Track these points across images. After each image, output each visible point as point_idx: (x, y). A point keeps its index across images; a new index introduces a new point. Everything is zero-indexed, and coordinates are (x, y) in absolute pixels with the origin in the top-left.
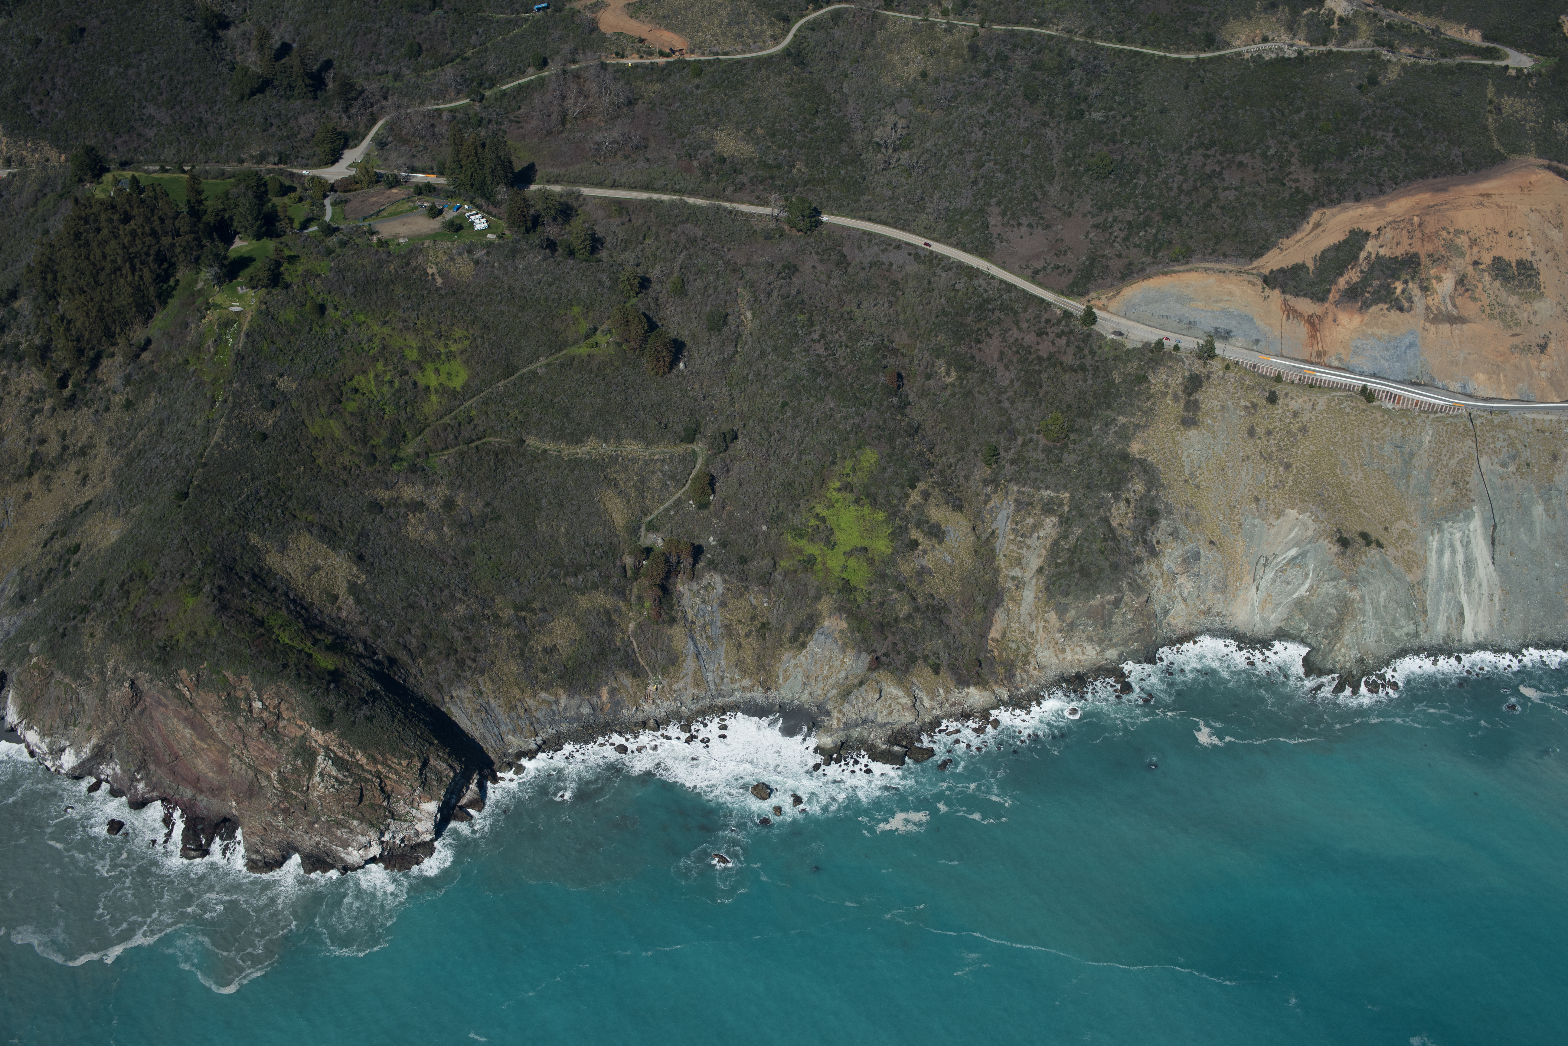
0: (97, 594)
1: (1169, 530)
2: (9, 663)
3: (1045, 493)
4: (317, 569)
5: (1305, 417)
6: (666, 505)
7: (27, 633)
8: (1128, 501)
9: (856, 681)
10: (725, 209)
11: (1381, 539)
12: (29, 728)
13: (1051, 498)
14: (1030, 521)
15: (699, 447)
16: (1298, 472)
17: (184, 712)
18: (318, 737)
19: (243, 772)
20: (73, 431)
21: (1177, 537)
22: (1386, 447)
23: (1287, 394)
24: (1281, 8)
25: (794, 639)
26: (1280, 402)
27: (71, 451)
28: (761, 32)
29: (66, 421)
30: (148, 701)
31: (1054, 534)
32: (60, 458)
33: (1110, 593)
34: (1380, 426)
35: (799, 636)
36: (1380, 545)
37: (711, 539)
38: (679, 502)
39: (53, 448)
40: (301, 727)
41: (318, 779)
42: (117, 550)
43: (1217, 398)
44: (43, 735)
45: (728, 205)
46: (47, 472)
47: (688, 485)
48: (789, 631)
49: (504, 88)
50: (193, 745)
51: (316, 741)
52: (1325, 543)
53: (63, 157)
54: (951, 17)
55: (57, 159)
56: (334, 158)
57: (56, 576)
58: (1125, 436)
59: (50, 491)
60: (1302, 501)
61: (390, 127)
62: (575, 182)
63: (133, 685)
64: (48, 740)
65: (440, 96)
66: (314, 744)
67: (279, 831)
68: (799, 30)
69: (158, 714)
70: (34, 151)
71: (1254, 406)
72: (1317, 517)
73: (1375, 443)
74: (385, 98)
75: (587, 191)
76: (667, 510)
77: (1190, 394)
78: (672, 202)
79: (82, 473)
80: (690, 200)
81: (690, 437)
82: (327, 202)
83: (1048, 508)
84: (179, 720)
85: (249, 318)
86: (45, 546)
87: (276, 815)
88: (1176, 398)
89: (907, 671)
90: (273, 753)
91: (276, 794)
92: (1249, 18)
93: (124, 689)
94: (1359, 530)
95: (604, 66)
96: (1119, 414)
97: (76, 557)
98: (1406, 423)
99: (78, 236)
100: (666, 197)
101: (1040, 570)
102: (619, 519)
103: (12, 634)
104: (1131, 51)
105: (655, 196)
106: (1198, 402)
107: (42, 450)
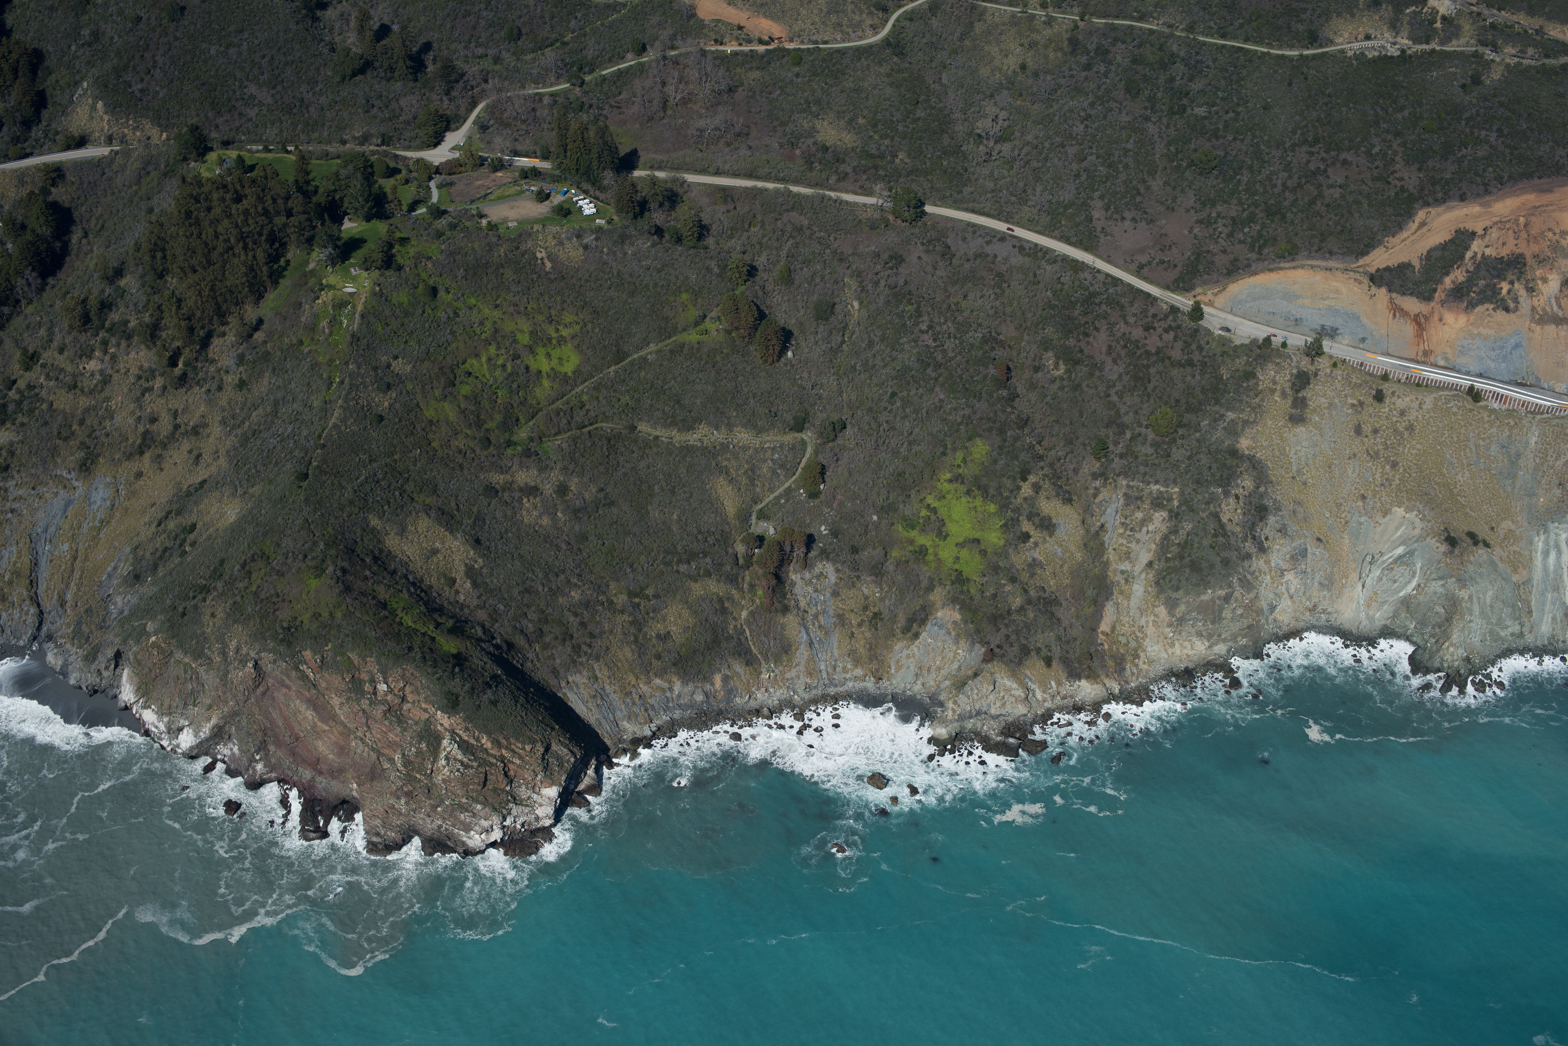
0: (217, 573)
1: (1278, 526)
2: (125, 641)
3: (1155, 488)
4: (435, 552)
5: (1412, 416)
6: (776, 494)
7: (143, 611)
8: (1237, 497)
9: (970, 673)
10: (830, 198)
11: (1487, 539)
12: (146, 707)
13: (1161, 492)
14: (1139, 515)
15: (808, 436)
16: (1405, 470)
17: (307, 693)
18: (443, 720)
19: (365, 754)
20: (185, 410)
21: (1286, 534)
22: (1493, 448)
23: (1393, 393)
24: (1384, 6)
25: (906, 630)
26: (1387, 401)
27: (182, 430)
28: (860, 22)
29: (178, 400)
30: (271, 681)
31: (1164, 529)
32: (172, 437)
33: (1221, 588)
34: (1486, 426)
35: (911, 627)
36: (1487, 545)
37: (823, 528)
38: (789, 489)
39: (164, 427)
40: (426, 710)
41: (443, 762)
42: (236, 529)
43: (1324, 395)
44: (160, 714)
45: (833, 194)
46: (159, 451)
47: (797, 474)
48: (902, 621)
49: (604, 73)
50: (314, 726)
51: (442, 725)
52: (1432, 542)
53: (164, 135)
54: (1050, 9)
55: (159, 137)
56: (436, 141)
57: (171, 555)
58: (1233, 431)
59: (162, 470)
60: (1409, 499)
61: (491, 110)
62: (678, 169)
63: (256, 665)
64: (166, 719)
65: (539, 80)
66: (439, 728)
67: (401, 814)
68: (897, 20)
69: (280, 696)
70: (135, 129)
71: (1361, 404)
72: (1424, 516)
73: (1482, 443)
74: (486, 81)
75: (691, 178)
76: (777, 498)
77: (1297, 391)
78: (777, 191)
79: (195, 453)
80: (795, 189)
81: (799, 426)
82: (432, 184)
83: (1158, 503)
84: (301, 701)
85: (363, 300)
86: (159, 525)
87: (399, 798)
88: (1284, 394)
89: (1020, 663)
90: (397, 735)
91: (399, 777)
92: (1353, 15)
93: (247, 669)
94: (1466, 530)
95: (704, 53)
96: (1228, 410)
97: (192, 536)
98: (1512, 423)
99: (189, 214)
100: (770, 186)
101: (1150, 564)
102: (730, 506)
103: (126, 613)
104: (1233, 47)
105: (760, 184)
106: (1306, 399)
107: (154, 429)
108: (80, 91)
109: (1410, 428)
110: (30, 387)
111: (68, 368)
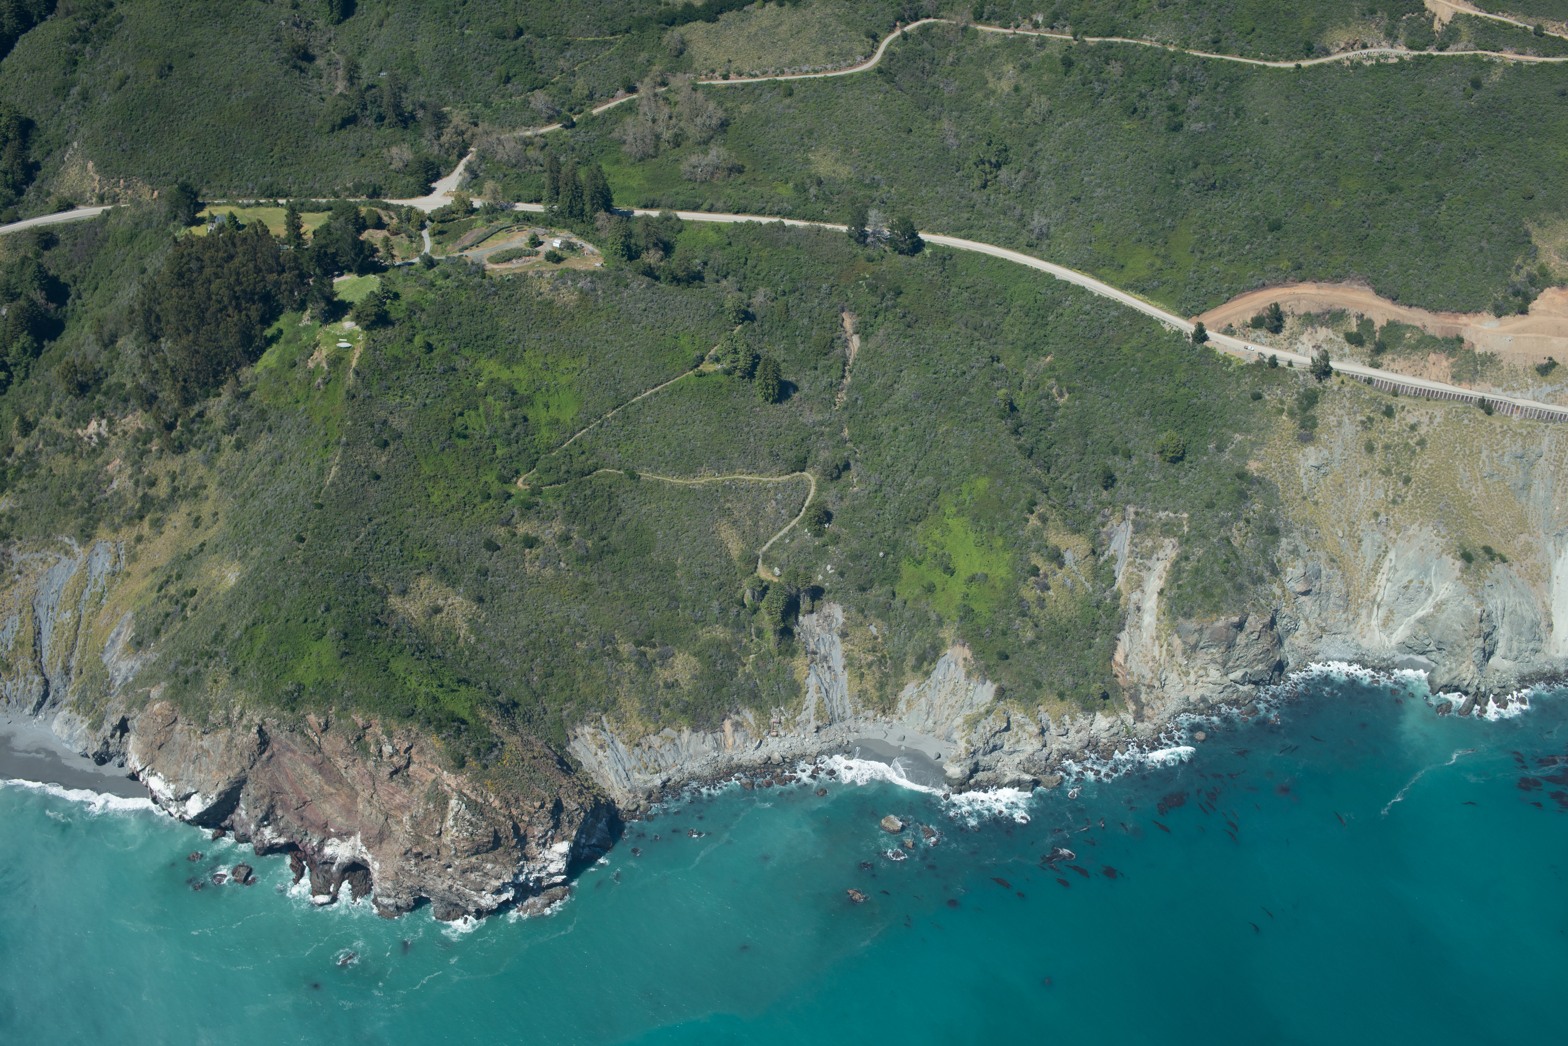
0: (219, 638)
1: (1290, 548)
2: (129, 709)
3: (1164, 514)
4: (438, 609)
5: (1423, 430)
6: (781, 533)
7: (147, 678)
8: (1247, 520)
9: (982, 710)
10: (826, 230)
11: (1503, 552)
12: (152, 774)
13: (1170, 519)
14: (1149, 543)
15: (811, 474)
16: (1418, 487)
17: (312, 757)
18: (450, 780)
19: (373, 817)
20: (184, 471)
21: (1298, 555)
22: (1507, 458)
23: (1403, 408)
24: (1379, 14)
25: (917, 668)
26: (1397, 416)
27: (181, 492)
28: (851, 49)
29: (175, 463)
30: (276, 746)
31: (1174, 555)
32: (171, 500)
33: (1234, 614)
34: (1499, 437)
35: (922, 664)
36: (1503, 560)
37: (829, 567)
38: (794, 529)
39: (162, 490)
40: (432, 771)
41: (451, 823)
42: (237, 593)
43: (1333, 413)
44: (167, 780)
45: (829, 226)
46: (159, 514)
47: (802, 514)
48: (911, 659)
49: (595, 112)
50: (321, 789)
51: (449, 785)
52: (1448, 559)
53: (156, 193)
54: (1042, 29)
55: (150, 195)
56: (428, 188)
57: (173, 621)
58: (1242, 454)
59: (162, 533)
60: (1422, 515)
61: (482, 155)
62: (672, 207)
63: (260, 731)
64: (172, 787)
65: (531, 122)
66: (446, 788)
67: (411, 875)
68: (888, 46)
69: (286, 759)
70: (127, 187)
71: (1371, 420)
72: (1439, 532)
73: (1495, 455)
74: (476, 125)
75: (685, 216)
76: (782, 539)
77: (1305, 410)
78: (772, 225)
79: (194, 515)
80: (790, 222)
81: (800, 465)
82: (425, 233)
83: (1168, 529)
84: (307, 765)
85: (357, 356)
86: (160, 590)
87: (408, 860)
88: (1292, 414)
89: (1033, 699)
90: (404, 797)
91: (408, 840)
92: (1348, 24)
93: (251, 735)
94: (1483, 544)
95: (695, 88)
96: (1235, 432)
97: (193, 600)
99: (181, 274)
100: (765, 220)
101: (1161, 592)
102: (735, 548)
103: (131, 679)
104: (1228, 61)
106: (1314, 418)
107: (152, 492)
108: (71, 151)
109: (1422, 443)
110: (29, 453)
111: (66, 432)
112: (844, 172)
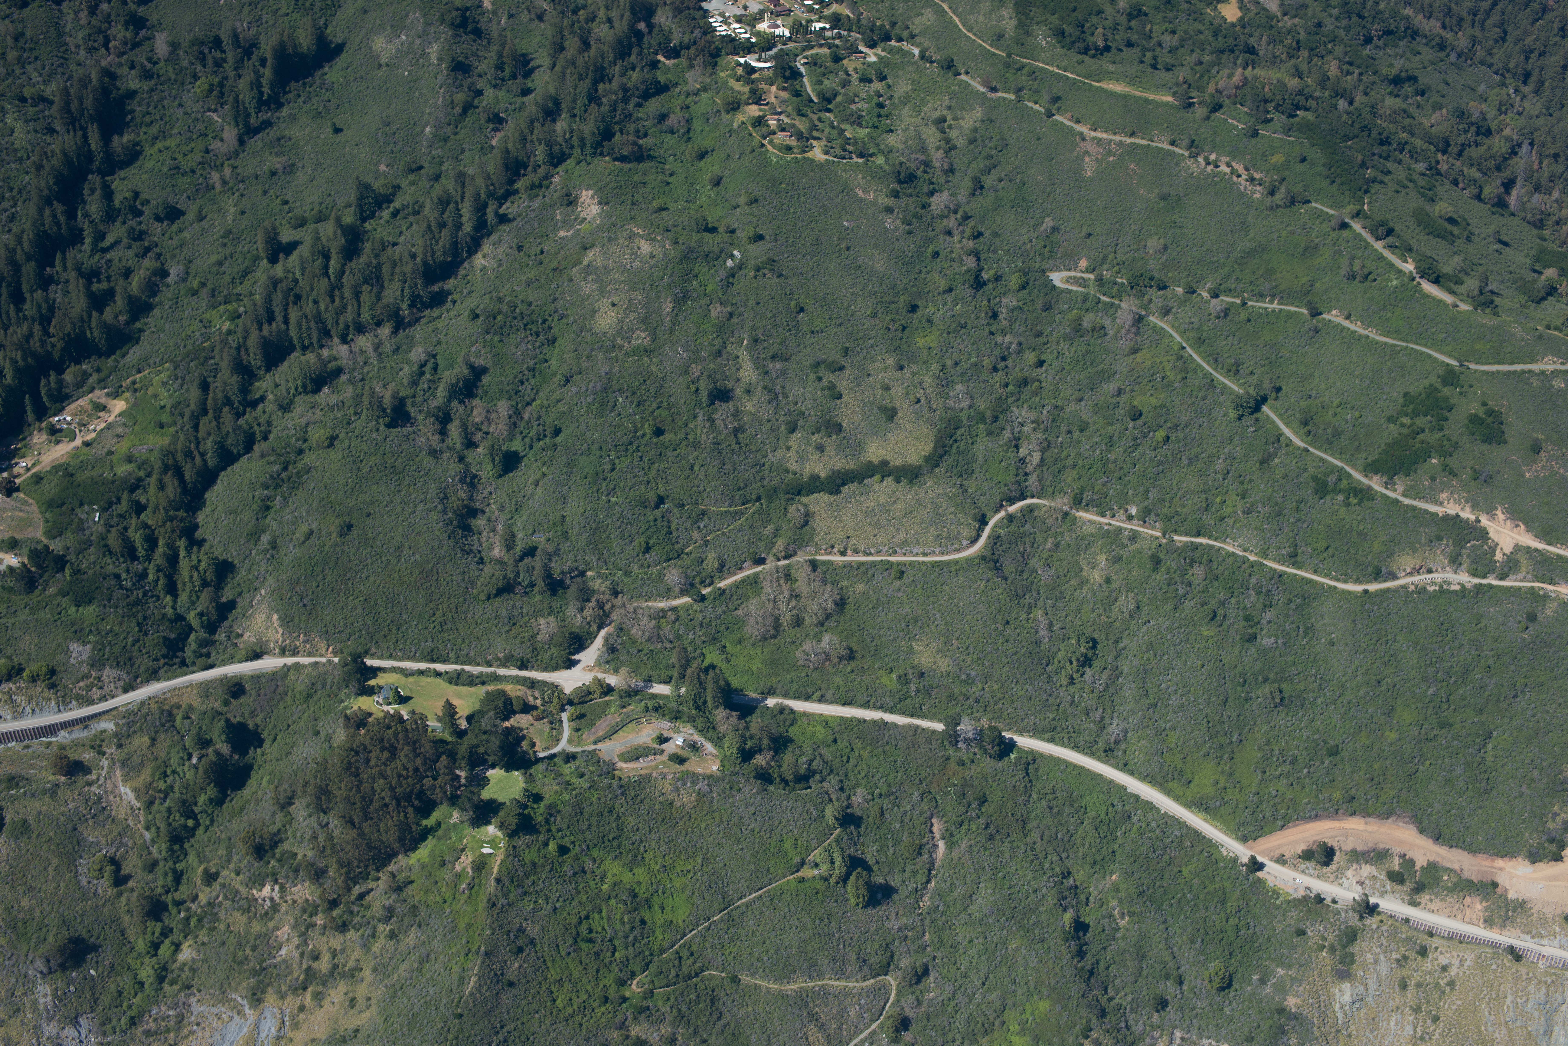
5: (1453, 972)
6: (862, 1036)
15: (893, 979)
16: (1445, 1025)
20: (343, 950)
23: (1437, 948)
24: (1445, 541)
26: (1430, 955)
27: (340, 970)
28: (958, 532)
29: (336, 941)
32: (332, 973)
34: (1524, 983)
38: (874, 1032)
39: (324, 965)
43: (1370, 951)
46: (320, 988)
47: (882, 1018)
49: (723, 584)
53: (331, 651)
54: (1135, 521)
55: (326, 652)
58: (1282, 988)
59: (321, 1006)
62: (785, 694)
65: (664, 592)
68: (993, 528)
70: (306, 642)
71: (1405, 958)
73: (1519, 1000)
76: (862, 1042)
77: (1344, 947)
79: (351, 995)
81: (884, 968)
82: (565, 716)
85: (499, 860)
88: (1332, 950)
92: (1414, 550)
96: (1278, 965)
98: (1548, 982)
99: (350, 765)
106: (1352, 955)
107: (315, 965)
108: (258, 597)
109: (1451, 984)
110: (210, 904)
111: (244, 891)
112: (944, 664)
